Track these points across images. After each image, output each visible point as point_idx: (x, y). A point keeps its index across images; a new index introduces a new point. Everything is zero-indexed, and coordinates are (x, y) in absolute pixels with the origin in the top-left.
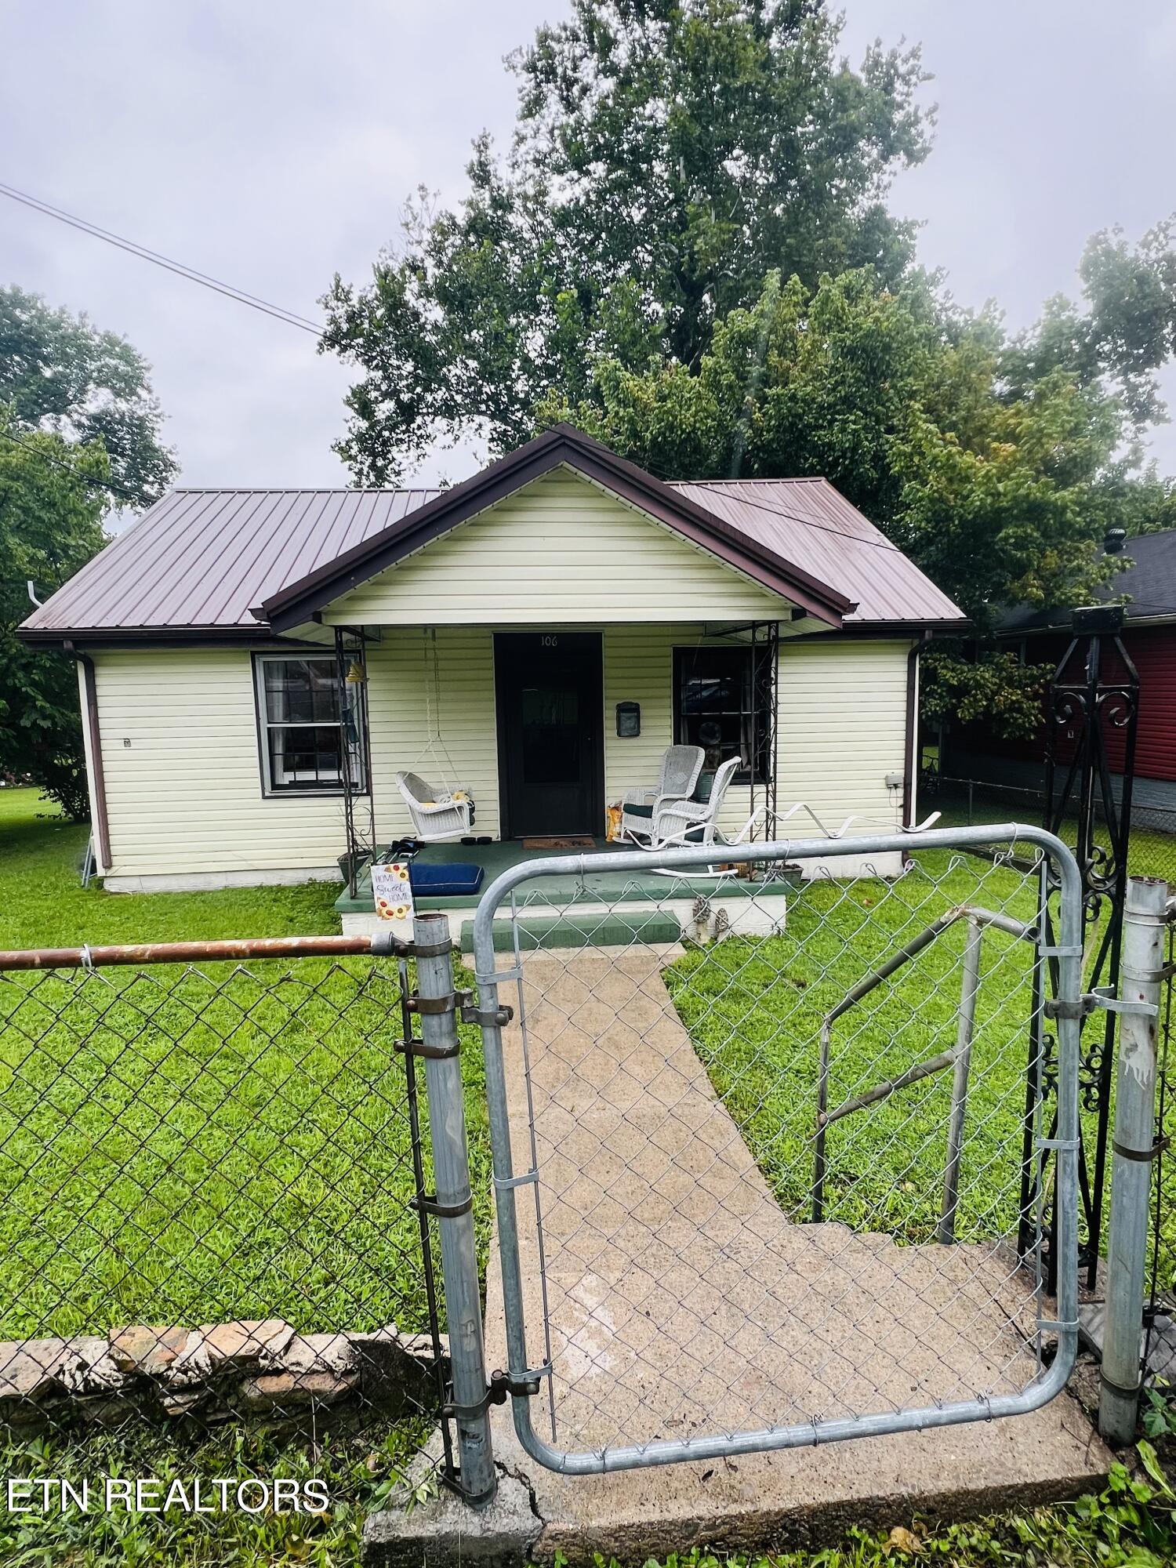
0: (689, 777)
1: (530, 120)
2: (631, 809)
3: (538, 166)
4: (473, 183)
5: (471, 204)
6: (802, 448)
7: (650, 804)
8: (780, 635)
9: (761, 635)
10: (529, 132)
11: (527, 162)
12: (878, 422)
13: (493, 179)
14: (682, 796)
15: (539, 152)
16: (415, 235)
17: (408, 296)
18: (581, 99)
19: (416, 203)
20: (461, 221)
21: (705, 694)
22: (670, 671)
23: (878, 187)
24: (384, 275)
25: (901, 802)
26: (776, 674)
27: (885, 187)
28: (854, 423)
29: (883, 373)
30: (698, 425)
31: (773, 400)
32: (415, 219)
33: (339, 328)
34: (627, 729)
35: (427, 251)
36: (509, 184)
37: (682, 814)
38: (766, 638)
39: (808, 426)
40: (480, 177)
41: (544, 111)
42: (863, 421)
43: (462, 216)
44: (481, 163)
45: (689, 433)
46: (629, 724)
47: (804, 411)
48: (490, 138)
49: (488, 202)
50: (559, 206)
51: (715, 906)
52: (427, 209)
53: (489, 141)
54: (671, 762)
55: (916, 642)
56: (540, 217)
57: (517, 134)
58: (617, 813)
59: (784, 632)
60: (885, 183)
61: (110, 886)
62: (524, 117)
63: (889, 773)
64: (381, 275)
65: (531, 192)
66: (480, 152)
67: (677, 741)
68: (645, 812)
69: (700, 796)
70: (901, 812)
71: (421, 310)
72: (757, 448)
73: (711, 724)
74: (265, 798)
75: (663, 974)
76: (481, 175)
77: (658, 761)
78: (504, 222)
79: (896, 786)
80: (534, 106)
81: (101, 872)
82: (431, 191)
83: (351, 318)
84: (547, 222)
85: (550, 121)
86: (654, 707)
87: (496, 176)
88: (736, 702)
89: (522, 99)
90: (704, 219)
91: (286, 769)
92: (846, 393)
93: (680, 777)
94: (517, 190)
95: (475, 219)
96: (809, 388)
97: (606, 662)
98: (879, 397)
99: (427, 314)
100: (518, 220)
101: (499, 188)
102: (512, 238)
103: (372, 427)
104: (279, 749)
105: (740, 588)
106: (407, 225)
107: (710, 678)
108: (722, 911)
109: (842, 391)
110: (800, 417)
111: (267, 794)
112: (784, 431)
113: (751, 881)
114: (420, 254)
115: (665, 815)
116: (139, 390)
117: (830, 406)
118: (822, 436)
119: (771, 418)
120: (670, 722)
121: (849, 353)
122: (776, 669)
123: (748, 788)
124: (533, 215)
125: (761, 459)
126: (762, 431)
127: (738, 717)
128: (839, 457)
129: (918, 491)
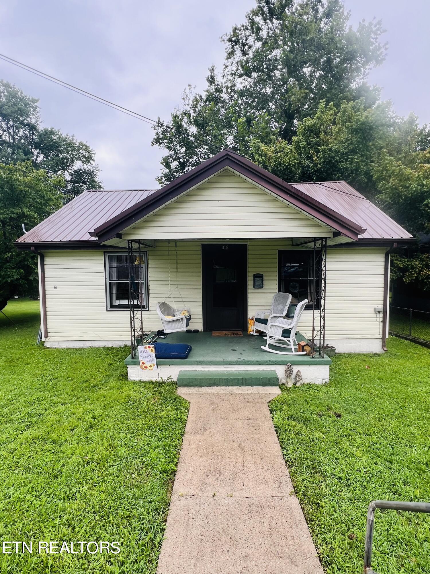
0: (285, 307)
1: (229, 60)
2: (259, 320)
3: (232, 76)
4: (208, 84)
5: (207, 91)
6: (334, 171)
7: (266, 318)
8: (327, 245)
9: (318, 245)
10: (229, 64)
11: (228, 75)
12: (367, 159)
13: (216, 82)
14: (281, 315)
15: (232, 70)
16: (187, 102)
17: (183, 123)
18: (248, 51)
19: (188, 91)
20: (204, 98)
21: (292, 270)
22: (277, 261)
23: (364, 74)
24: (176, 117)
25: (381, 319)
26: (325, 262)
27: (367, 74)
28: (357, 159)
29: (369, 139)
30: (291, 162)
31: (322, 151)
32: (187, 96)
33: (159, 136)
34: (257, 285)
35: (191, 108)
36: (222, 83)
37: (281, 325)
38: (321, 246)
39: (337, 161)
40: (211, 81)
41: (235, 56)
42: (360, 158)
43: (204, 96)
44: (211, 76)
45: (287, 166)
46: (259, 283)
47: (335, 155)
48: (215, 67)
49: (214, 90)
50: (240, 89)
51: (295, 369)
52: (191, 93)
53: (215, 68)
54: (277, 300)
55: (389, 248)
56: (233, 94)
57: (225, 65)
58: (252, 321)
59: (329, 243)
60: (367, 72)
61: (47, 345)
62: (228, 58)
63: (376, 306)
64: (174, 117)
65: (229, 85)
66: (211, 72)
67: (279, 291)
68: (264, 322)
69: (289, 316)
70: (381, 324)
71: (188, 128)
72: (315, 171)
73: (295, 283)
74: (107, 311)
75: (270, 404)
76: (212, 80)
77: (271, 299)
78: (219, 96)
79: (379, 312)
80: (231, 54)
81: (44, 339)
82: (193, 86)
83: (163, 132)
84: (235, 96)
85: (237, 60)
86: (270, 276)
87: (217, 81)
88: (306, 274)
89: (227, 52)
90: (295, 89)
91: (117, 299)
92: (353, 147)
93: (280, 307)
94: (224, 85)
95: (209, 96)
96: (337, 146)
97: (249, 256)
98: (367, 148)
99: (190, 129)
100: (224, 96)
101: (218, 85)
102: (222, 102)
103: (170, 171)
104: (114, 291)
105: (308, 223)
106: (184, 99)
107: (294, 263)
108: (298, 371)
109: (351, 147)
110: (333, 158)
111: (108, 309)
112: (327, 164)
113: (313, 357)
114: (188, 109)
115: (272, 325)
116: (91, 161)
117: (346, 153)
118: (343, 165)
119: (321, 159)
120: (276, 282)
121: (354, 131)
122: (325, 260)
123: (311, 312)
124: (230, 94)
125: (317, 175)
126: (317, 164)
127: (307, 281)
128: (350, 173)
129: (386, 185)
